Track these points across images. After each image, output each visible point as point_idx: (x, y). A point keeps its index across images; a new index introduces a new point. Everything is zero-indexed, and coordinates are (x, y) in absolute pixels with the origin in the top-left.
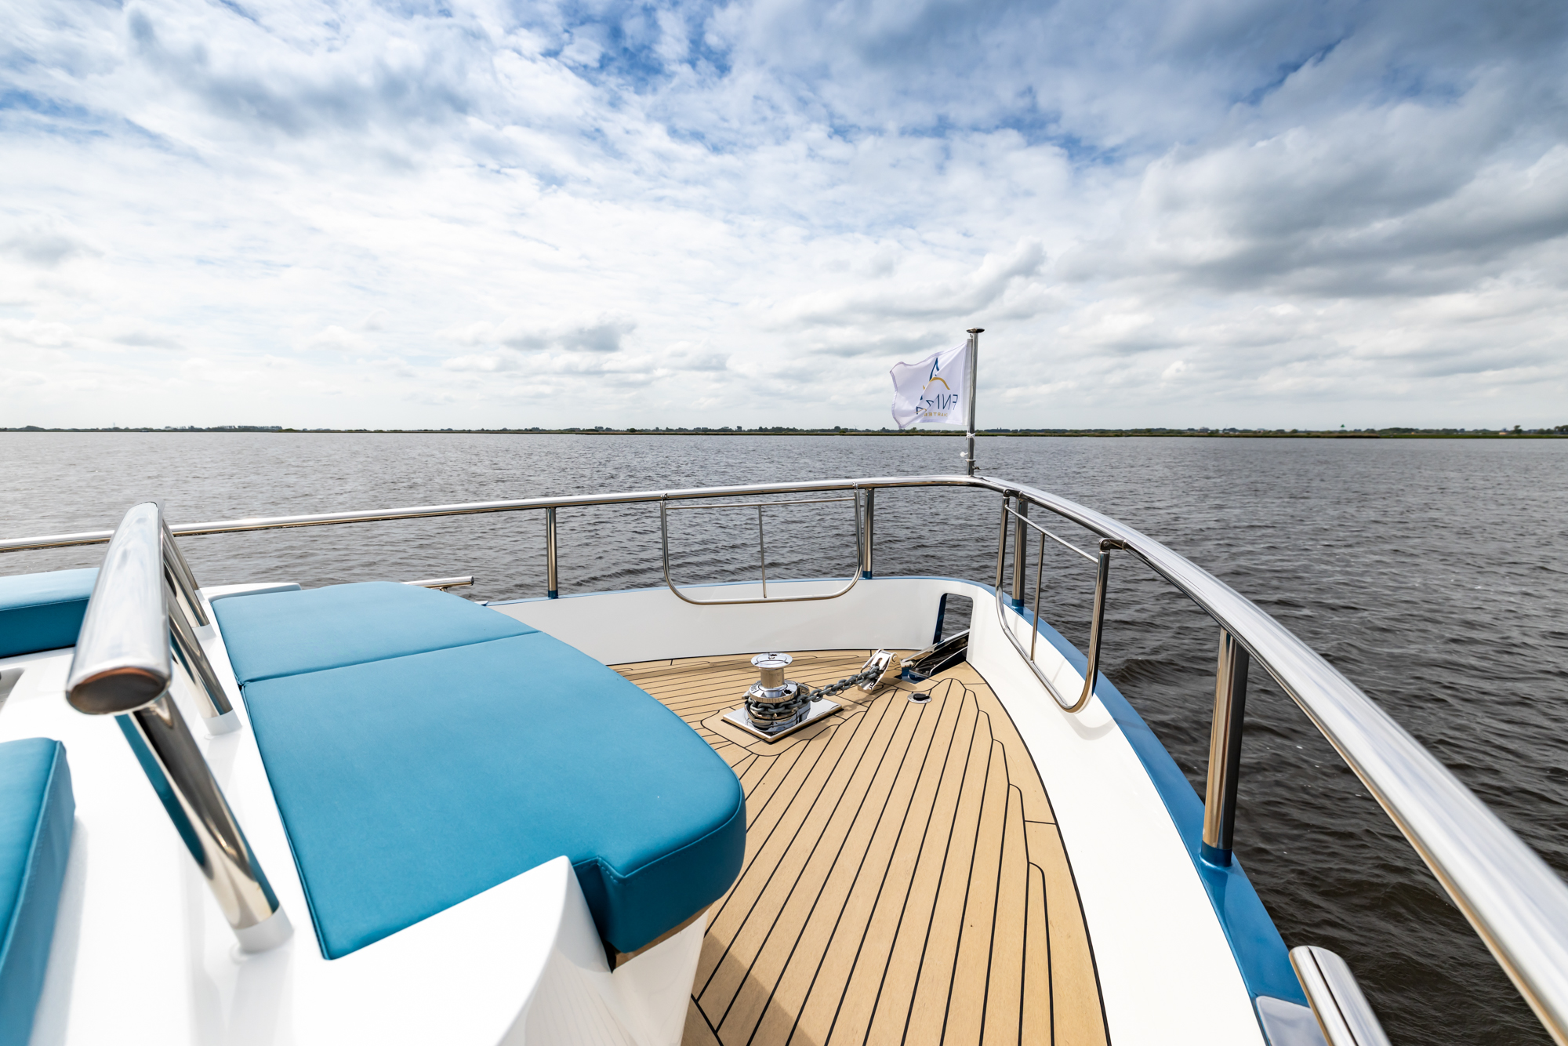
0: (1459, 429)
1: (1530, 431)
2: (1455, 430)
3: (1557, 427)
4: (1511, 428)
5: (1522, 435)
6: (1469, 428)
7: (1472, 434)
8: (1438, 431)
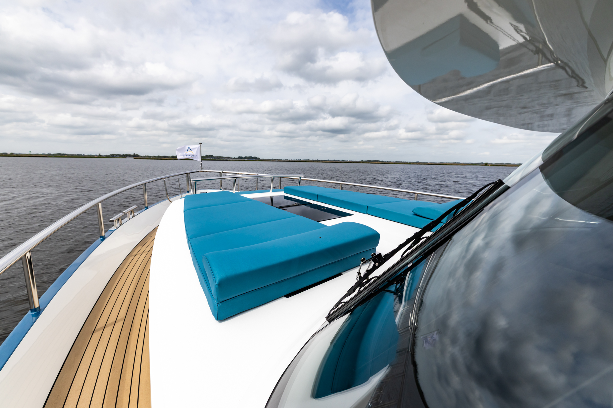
0: (82, 154)
1: (104, 156)
2: (81, 155)
3: (111, 155)
4: (98, 155)
5: (101, 157)
6: (86, 154)
7: (87, 156)
8: (75, 155)
